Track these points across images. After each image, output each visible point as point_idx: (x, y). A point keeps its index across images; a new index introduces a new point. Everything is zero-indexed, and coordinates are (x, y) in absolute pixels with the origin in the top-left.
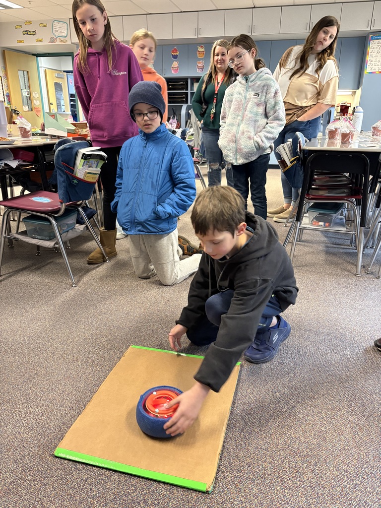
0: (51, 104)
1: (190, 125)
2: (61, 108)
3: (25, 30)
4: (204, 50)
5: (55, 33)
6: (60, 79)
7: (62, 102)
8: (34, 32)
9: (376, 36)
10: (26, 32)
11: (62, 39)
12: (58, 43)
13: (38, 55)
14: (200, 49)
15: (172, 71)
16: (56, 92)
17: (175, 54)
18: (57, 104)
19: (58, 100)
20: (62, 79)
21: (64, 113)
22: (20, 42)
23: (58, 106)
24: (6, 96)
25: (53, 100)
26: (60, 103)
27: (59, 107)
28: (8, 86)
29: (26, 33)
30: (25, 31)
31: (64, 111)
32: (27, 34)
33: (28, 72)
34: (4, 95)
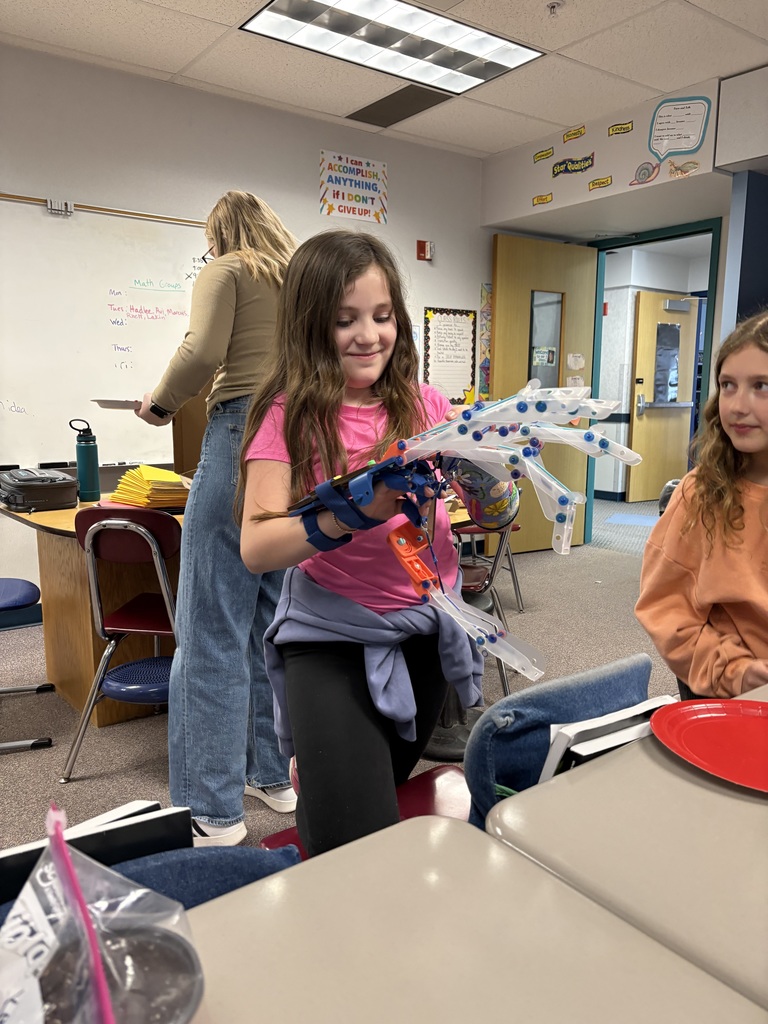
0: (639, 381)
2: (665, 392)
3: (560, 160)
5: (655, 146)
6: (677, 316)
7: (672, 376)
8: (586, 159)
10: (565, 167)
11: (679, 161)
12: (663, 177)
13: (605, 245)
16: (657, 349)
18: (656, 380)
19: (661, 370)
20: (683, 316)
21: (674, 405)
22: (542, 200)
23: (657, 386)
24: (482, 368)
25: (646, 370)
26: (666, 379)
27: (660, 389)
28: (491, 341)
29: (563, 167)
30: (560, 164)
31: (674, 400)
32: (566, 171)
33: (563, 294)
34: (473, 366)
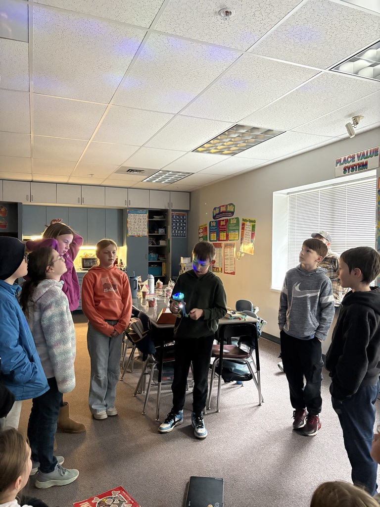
9: (132, 211)
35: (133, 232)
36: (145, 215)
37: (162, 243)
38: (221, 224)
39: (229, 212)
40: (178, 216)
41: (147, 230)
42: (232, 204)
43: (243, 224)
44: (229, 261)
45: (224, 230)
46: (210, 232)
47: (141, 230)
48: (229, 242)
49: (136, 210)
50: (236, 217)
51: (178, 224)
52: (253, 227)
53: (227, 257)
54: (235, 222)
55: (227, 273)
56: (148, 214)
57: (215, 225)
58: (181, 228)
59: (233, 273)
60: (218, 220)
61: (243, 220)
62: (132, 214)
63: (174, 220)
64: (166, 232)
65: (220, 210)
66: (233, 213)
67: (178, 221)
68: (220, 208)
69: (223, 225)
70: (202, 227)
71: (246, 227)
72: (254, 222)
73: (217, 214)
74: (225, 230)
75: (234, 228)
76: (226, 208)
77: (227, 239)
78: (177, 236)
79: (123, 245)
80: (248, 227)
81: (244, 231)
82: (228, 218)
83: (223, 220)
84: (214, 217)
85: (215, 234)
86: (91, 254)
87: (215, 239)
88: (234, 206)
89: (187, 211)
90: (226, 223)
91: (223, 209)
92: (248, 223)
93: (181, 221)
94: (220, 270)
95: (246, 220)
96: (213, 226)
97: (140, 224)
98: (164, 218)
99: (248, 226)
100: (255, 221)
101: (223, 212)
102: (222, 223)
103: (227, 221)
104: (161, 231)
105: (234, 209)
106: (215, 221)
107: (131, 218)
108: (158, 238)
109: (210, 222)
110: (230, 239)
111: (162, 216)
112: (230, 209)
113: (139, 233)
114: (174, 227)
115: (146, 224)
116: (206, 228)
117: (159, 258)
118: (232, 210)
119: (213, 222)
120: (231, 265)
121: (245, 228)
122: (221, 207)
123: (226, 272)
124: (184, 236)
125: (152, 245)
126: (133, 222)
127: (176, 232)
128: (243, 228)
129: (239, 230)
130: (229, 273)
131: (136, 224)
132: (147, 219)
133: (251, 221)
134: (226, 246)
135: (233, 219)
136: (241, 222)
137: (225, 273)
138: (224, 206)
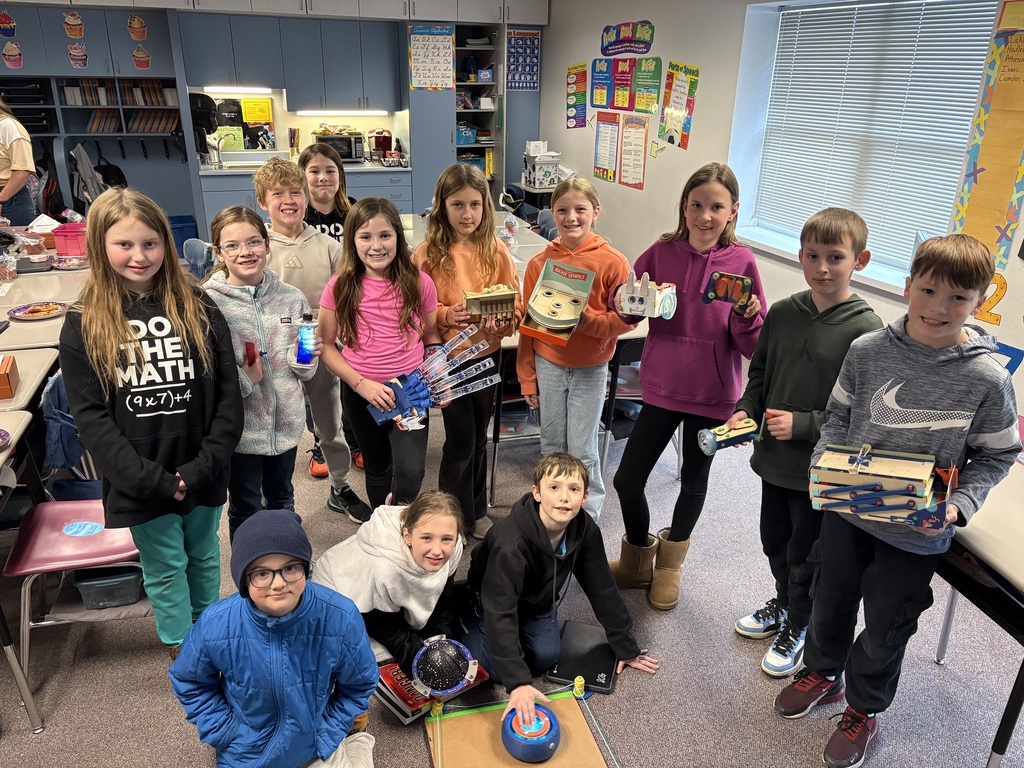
1: (82, 184)
4: (79, 22)
9: (419, 29)
14: (70, 20)
15: (6, 63)
17: (8, 26)
35: (424, 80)
36: (448, 37)
37: (486, 104)
38: (620, 69)
39: (639, 42)
40: (521, 39)
41: (452, 74)
42: (648, 22)
43: (670, 76)
44: (632, 157)
45: (625, 84)
46: (593, 84)
47: (439, 73)
48: (633, 114)
49: (429, 27)
50: (655, 56)
51: (521, 60)
52: (693, 85)
53: (628, 148)
54: (652, 68)
55: (626, 184)
56: (454, 36)
57: (605, 69)
58: (527, 69)
59: (639, 186)
60: (612, 57)
61: (672, 66)
62: (419, 37)
63: (513, 50)
64: (494, 77)
65: (618, 34)
66: (648, 45)
67: (521, 50)
68: (618, 28)
69: (623, 72)
70: (575, 71)
71: (675, 82)
72: (696, 73)
73: (611, 44)
74: (627, 85)
75: (649, 82)
76: (634, 31)
77: (631, 107)
78: (519, 87)
79: (401, 109)
80: (679, 83)
81: (670, 93)
82: (637, 56)
83: (624, 61)
84: (604, 51)
85: (605, 92)
86: (335, 127)
87: (604, 103)
88: (652, 28)
89: (541, 27)
90: (631, 67)
91: (626, 33)
92: (680, 75)
93: (528, 51)
94: (611, 174)
95: (677, 66)
96: (601, 72)
97: (436, 59)
98: (491, 43)
99: (682, 81)
100: (697, 71)
101: (626, 40)
102: (623, 67)
103: (633, 62)
104: (485, 76)
105: (652, 36)
106: (606, 61)
107: (417, 45)
108: (477, 92)
109: (595, 61)
110: (637, 107)
111: (486, 40)
112: (642, 34)
113: (435, 80)
114: (512, 67)
115: (451, 59)
116: (584, 73)
117: (480, 138)
118: (647, 38)
119: (601, 61)
120: (635, 166)
121: (674, 87)
122: (620, 25)
123: (623, 180)
124: (534, 88)
125: (465, 108)
126: (422, 54)
127: (517, 78)
128: (669, 86)
129: (658, 88)
130: (629, 185)
131: (428, 60)
132: (452, 49)
133: (688, 71)
134: (629, 121)
135: (647, 60)
136: (665, 70)
137: (620, 182)
138: (627, 25)
